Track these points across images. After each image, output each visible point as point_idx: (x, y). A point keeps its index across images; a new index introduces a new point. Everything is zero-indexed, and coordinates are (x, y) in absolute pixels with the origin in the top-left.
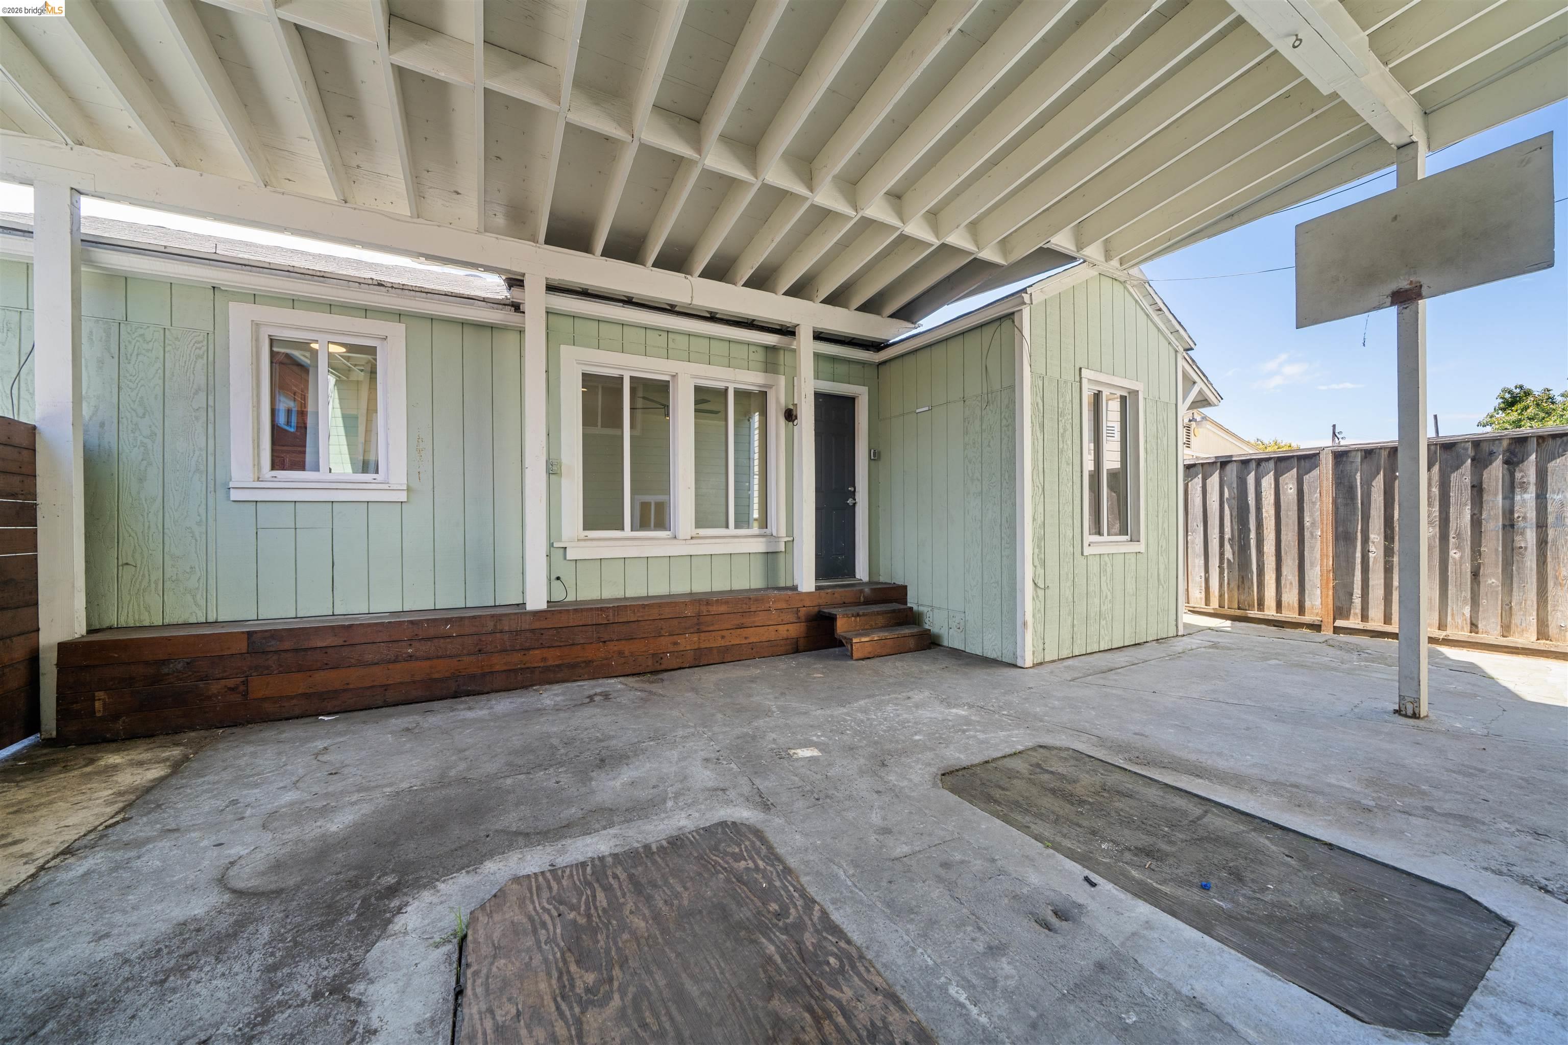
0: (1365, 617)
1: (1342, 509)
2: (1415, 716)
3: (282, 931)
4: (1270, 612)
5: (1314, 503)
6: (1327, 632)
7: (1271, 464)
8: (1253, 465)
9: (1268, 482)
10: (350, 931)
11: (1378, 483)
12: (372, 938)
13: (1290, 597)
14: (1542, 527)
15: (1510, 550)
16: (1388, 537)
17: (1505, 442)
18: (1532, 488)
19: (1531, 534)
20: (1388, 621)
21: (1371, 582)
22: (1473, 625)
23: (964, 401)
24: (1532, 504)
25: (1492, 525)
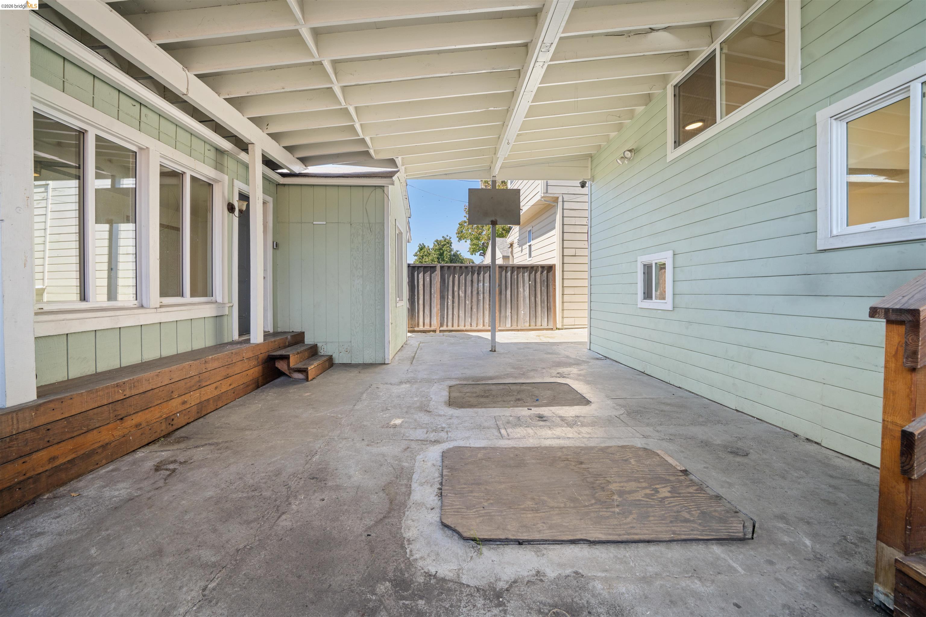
0: (447, 326)
1: (442, 287)
2: (495, 351)
4: (421, 328)
5: (434, 285)
6: (438, 332)
7: (422, 269)
8: (416, 268)
9: (421, 275)
13: (427, 321)
14: (484, 293)
15: (478, 300)
16: (453, 297)
17: (477, 267)
18: (482, 282)
19: (482, 296)
20: (453, 326)
21: (449, 313)
22: (471, 324)
23: (351, 224)
24: (482, 286)
25: (475, 293)
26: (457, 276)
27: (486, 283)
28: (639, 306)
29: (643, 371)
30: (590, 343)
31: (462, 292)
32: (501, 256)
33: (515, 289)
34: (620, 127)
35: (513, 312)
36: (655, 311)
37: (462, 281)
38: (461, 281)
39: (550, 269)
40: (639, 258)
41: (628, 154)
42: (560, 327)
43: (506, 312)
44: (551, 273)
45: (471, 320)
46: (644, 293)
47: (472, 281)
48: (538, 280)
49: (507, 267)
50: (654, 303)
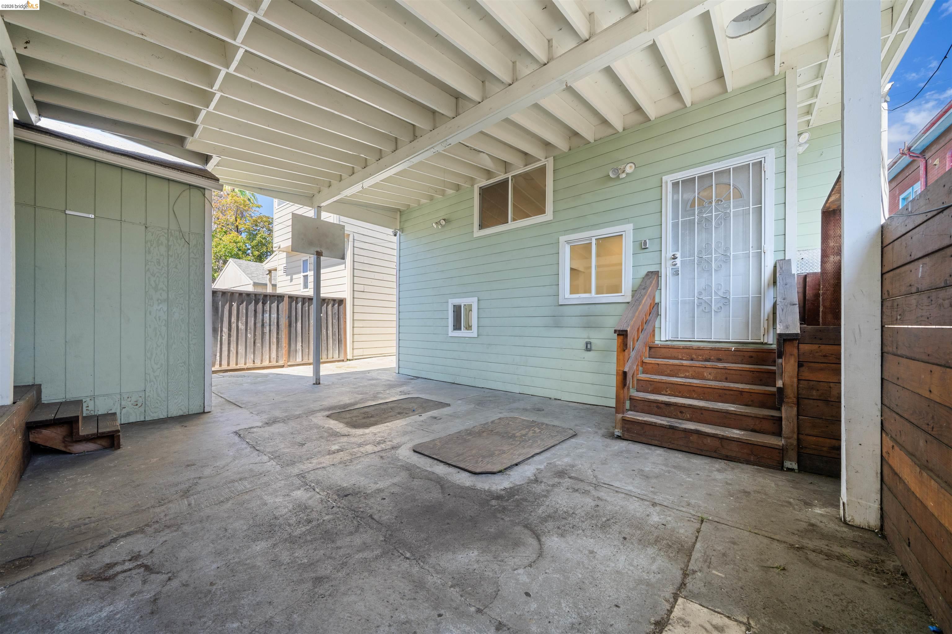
2: (319, 383)
3: (536, 507)
10: (521, 493)
11: (227, 307)
12: (518, 487)
14: (270, 325)
15: (263, 333)
16: (230, 330)
17: (262, 296)
18: (268, 312)
19: (268, 328)
20: (228, 365)
21: (223, 349)
22: (254, 361)
23: (146, 227)
24: (268, 318)
25: (259, 325)
26: (235, 305)
27: (274, 314)
28: (450, 335)
29: (453, 382)
30: (399, 367)
31: (242, 324)
32: (252, 282)
33: (306, 321)
34: (431, 198)
35: (303, 345)
36: (463, 338)
37: (242, 311)
38: (240, 311)
39: (341, 302)
40: (449, 300)
41: (443, 223)
42: (351, 358)
43: (296, 346)
44: (341, 307)
45: (254, 356)
46: (454, 326)
47: (255, 311)
48: (330, 313)
49: (297, 298)
50: (463, 333)
